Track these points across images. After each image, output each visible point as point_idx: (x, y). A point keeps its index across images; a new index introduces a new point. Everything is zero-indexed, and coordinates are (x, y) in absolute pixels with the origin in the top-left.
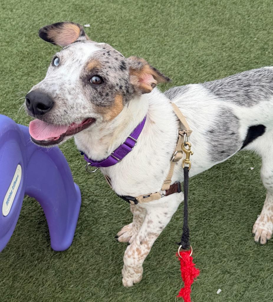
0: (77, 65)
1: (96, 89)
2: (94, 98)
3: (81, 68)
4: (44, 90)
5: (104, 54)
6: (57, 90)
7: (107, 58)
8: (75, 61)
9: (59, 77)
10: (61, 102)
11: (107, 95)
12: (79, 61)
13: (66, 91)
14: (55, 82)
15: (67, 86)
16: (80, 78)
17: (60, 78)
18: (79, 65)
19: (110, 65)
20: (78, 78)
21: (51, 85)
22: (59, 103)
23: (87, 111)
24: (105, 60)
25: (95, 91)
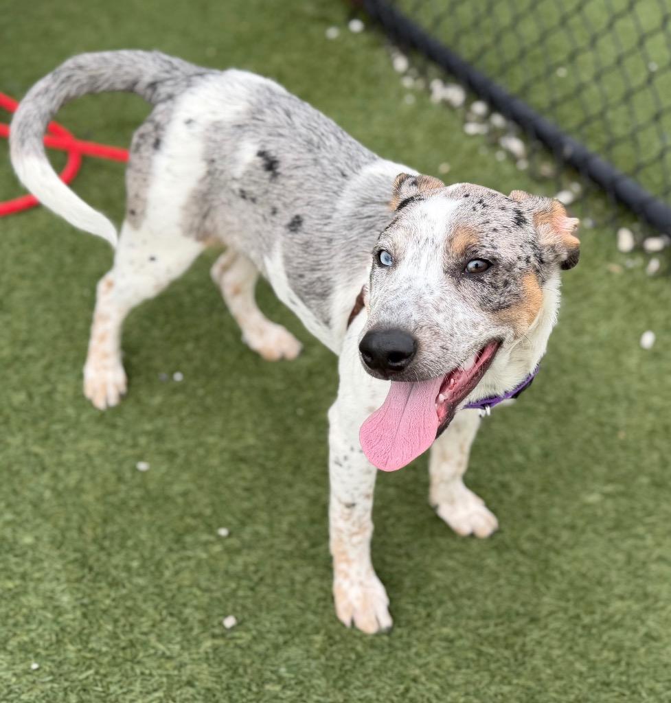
0: (429, 249)
1: (482, 281)
2: (483, 298)
3: (440, 253)
4: (390, 323)
5: (474, 209)
6: (413, 314)
7: (483, 214)
8: (422, 242)
9: (406, 286)
10: (428, 335)
11: (506, 283)
12: (430, 241)
13: (431, 310)
14: (404, 299)
15: (427, 297)
16: (446, 272)
17: (409, 288)
18: (434, 247)
19: (494, 225)
20: (442, 275)
21: (398, 309)
22: (424, 337)
23: (481, 328)
24: (481, 220)
25: (480, 284)
